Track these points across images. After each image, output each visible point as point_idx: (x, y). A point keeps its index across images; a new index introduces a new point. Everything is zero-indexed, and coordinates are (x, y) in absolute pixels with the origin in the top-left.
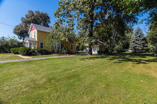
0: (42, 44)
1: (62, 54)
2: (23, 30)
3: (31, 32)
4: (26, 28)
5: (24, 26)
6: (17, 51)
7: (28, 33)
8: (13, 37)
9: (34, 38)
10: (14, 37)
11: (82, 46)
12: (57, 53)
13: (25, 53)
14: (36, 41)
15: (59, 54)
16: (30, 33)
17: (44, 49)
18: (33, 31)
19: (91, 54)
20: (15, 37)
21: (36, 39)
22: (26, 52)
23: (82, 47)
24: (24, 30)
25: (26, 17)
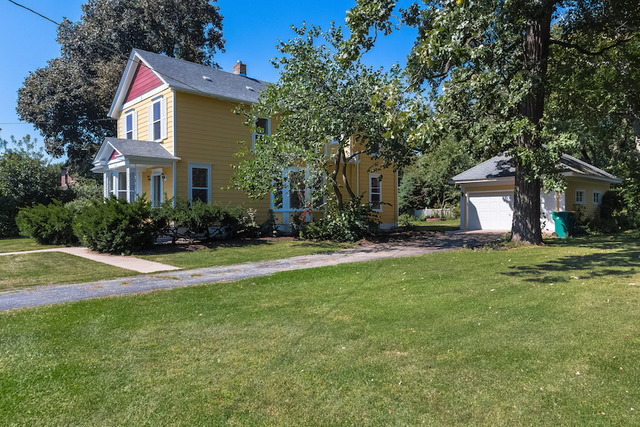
0: (200, 176)
1: (328, 237)
2: (75, 97)
3: (126, 105)
4: (91, 84)
5: (75, 69)
6: (58, 227)
7: (112, 114)
8: (20, 144)
9: (150, 138)
10: (28, 137)
11: (412, 188)
12: (295, 235)
13: (122, 234)
14: (170, 161)
15: (307, 241)
16: (119, 113)
17: (225, 208)
18: (144, 96)
19: (538, 238)
20: (32, 141)
21: (169, 148)
22: (127, 231)
23: (417, 192)
24: (81, 98)
25: (90, 16)
